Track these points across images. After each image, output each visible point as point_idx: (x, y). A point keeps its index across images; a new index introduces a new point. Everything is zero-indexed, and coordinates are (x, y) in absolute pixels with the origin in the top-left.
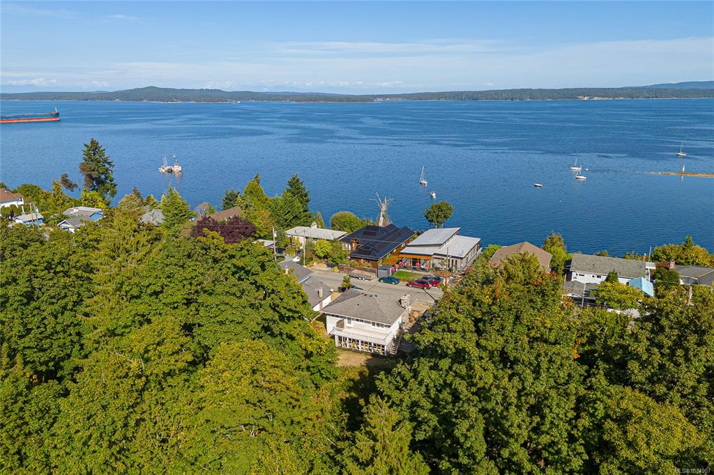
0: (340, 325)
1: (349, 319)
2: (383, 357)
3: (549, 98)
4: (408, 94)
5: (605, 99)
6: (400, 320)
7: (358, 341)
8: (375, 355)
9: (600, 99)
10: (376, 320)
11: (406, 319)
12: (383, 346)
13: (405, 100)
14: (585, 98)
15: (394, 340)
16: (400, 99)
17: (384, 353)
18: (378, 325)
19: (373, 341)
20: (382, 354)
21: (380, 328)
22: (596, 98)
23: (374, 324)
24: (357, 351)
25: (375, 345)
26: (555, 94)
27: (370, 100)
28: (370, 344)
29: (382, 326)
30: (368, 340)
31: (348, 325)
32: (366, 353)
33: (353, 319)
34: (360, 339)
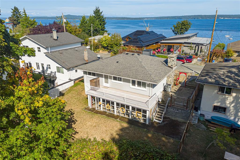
0: (95, 84)
1: (106, 77)
2: (144, 125)
3: (208, 18)
4: (156, 17)
5: (230, 18)
6: (164, 82)
7: (113, 103)
8: (133, 122)
9: (227, 18)
10: (136, 78)
11: (171, 81)
12: (145, 112)
13: (155, 19)
14: (222, 18)
15: (159, 104)
16: (153, 19)
17: (145, 120)
18: (139, 84)
19: (131, 104)
20: (142, 121)
21: (142, 88)
22: (226, 18)
23: (134, 83)
24: (111, 116)
25: (133, 108)
26: (211, 17)
27: (142, 19)
28: (128, 107)
29: (144, 85)
30: (125, 103)
31: (105, 84)
32: (122, 119)
33: (111, 78)
34: (116, 101)
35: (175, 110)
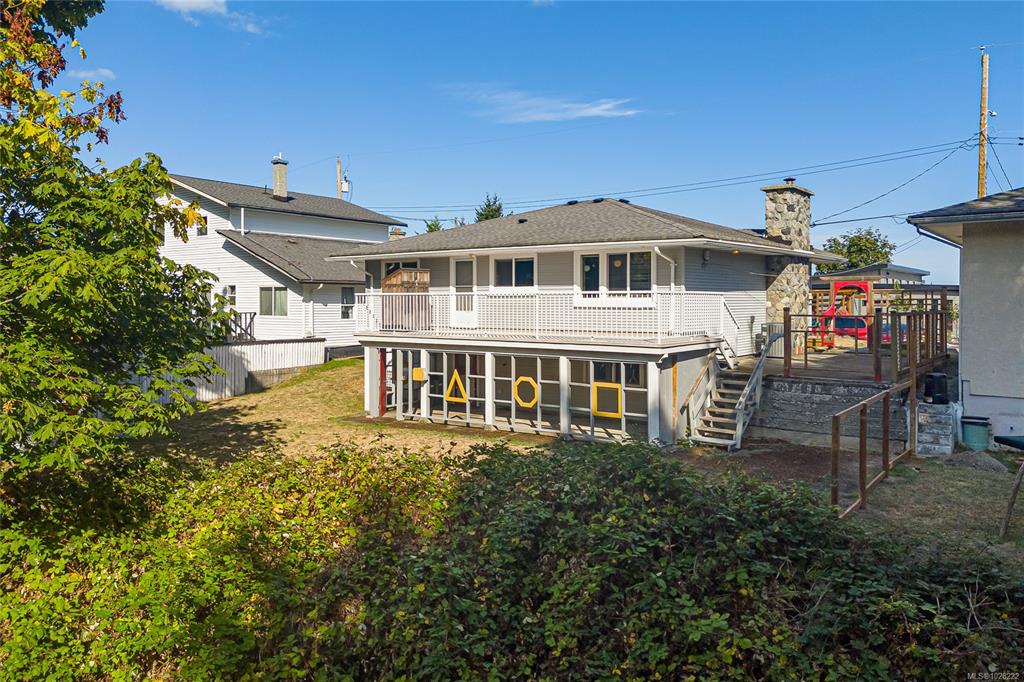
31: (457, 319)
33: (483, 280)
35: (813, 392)
